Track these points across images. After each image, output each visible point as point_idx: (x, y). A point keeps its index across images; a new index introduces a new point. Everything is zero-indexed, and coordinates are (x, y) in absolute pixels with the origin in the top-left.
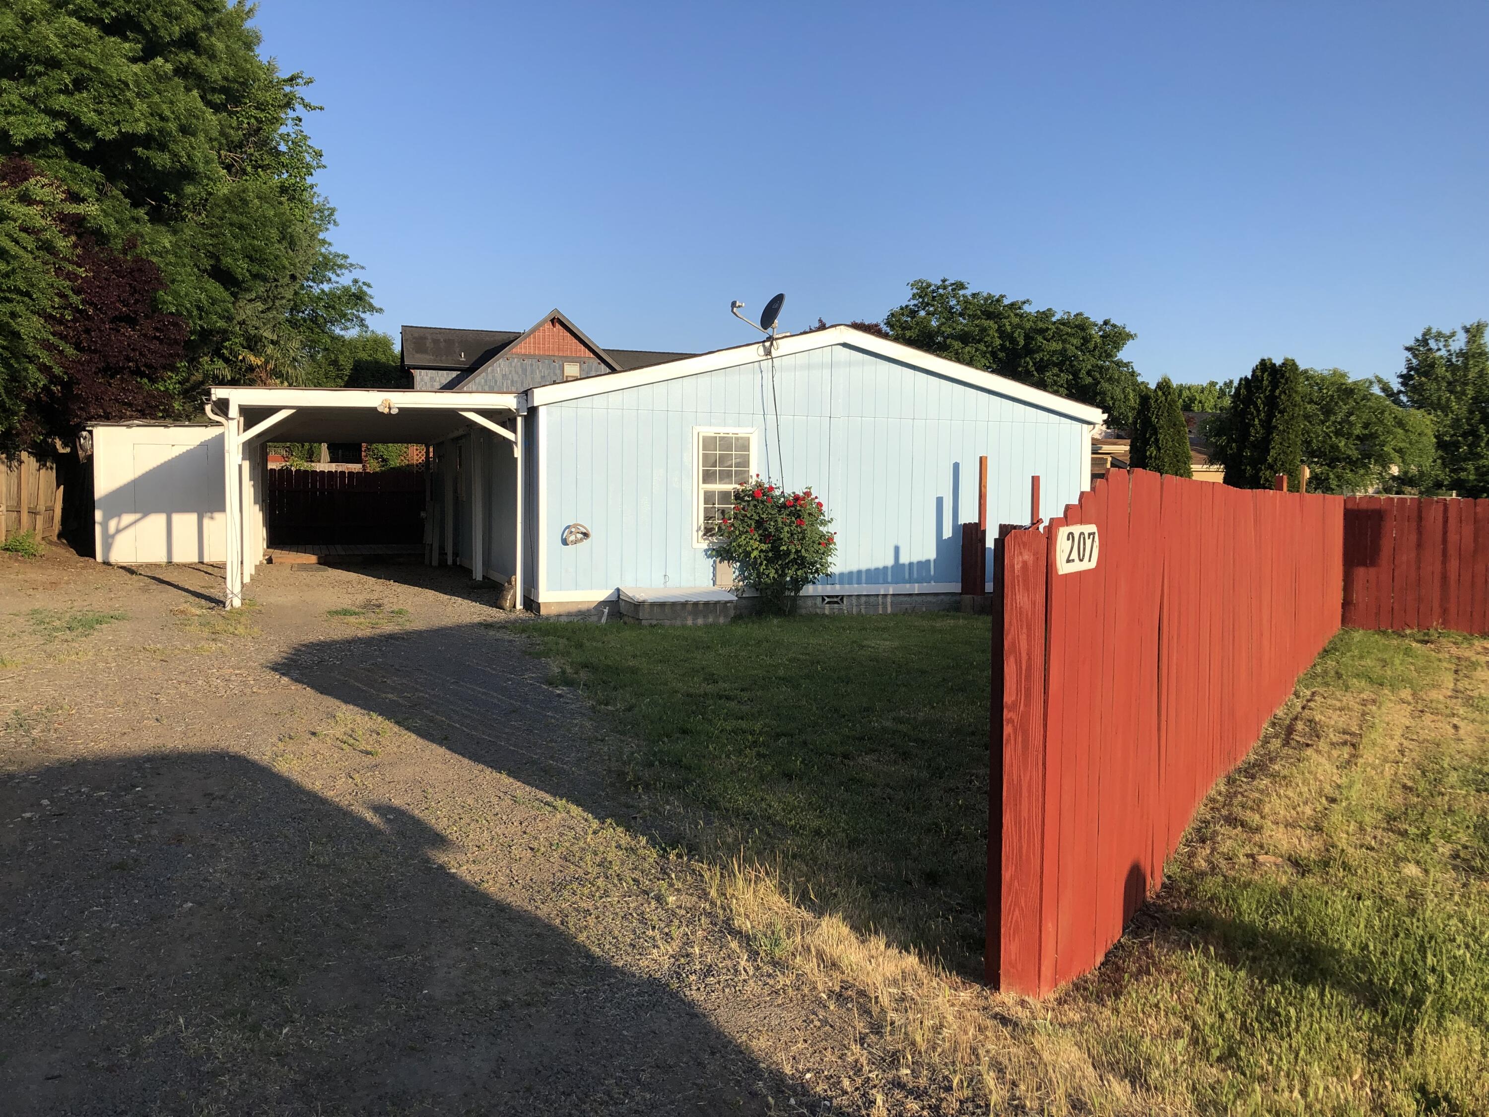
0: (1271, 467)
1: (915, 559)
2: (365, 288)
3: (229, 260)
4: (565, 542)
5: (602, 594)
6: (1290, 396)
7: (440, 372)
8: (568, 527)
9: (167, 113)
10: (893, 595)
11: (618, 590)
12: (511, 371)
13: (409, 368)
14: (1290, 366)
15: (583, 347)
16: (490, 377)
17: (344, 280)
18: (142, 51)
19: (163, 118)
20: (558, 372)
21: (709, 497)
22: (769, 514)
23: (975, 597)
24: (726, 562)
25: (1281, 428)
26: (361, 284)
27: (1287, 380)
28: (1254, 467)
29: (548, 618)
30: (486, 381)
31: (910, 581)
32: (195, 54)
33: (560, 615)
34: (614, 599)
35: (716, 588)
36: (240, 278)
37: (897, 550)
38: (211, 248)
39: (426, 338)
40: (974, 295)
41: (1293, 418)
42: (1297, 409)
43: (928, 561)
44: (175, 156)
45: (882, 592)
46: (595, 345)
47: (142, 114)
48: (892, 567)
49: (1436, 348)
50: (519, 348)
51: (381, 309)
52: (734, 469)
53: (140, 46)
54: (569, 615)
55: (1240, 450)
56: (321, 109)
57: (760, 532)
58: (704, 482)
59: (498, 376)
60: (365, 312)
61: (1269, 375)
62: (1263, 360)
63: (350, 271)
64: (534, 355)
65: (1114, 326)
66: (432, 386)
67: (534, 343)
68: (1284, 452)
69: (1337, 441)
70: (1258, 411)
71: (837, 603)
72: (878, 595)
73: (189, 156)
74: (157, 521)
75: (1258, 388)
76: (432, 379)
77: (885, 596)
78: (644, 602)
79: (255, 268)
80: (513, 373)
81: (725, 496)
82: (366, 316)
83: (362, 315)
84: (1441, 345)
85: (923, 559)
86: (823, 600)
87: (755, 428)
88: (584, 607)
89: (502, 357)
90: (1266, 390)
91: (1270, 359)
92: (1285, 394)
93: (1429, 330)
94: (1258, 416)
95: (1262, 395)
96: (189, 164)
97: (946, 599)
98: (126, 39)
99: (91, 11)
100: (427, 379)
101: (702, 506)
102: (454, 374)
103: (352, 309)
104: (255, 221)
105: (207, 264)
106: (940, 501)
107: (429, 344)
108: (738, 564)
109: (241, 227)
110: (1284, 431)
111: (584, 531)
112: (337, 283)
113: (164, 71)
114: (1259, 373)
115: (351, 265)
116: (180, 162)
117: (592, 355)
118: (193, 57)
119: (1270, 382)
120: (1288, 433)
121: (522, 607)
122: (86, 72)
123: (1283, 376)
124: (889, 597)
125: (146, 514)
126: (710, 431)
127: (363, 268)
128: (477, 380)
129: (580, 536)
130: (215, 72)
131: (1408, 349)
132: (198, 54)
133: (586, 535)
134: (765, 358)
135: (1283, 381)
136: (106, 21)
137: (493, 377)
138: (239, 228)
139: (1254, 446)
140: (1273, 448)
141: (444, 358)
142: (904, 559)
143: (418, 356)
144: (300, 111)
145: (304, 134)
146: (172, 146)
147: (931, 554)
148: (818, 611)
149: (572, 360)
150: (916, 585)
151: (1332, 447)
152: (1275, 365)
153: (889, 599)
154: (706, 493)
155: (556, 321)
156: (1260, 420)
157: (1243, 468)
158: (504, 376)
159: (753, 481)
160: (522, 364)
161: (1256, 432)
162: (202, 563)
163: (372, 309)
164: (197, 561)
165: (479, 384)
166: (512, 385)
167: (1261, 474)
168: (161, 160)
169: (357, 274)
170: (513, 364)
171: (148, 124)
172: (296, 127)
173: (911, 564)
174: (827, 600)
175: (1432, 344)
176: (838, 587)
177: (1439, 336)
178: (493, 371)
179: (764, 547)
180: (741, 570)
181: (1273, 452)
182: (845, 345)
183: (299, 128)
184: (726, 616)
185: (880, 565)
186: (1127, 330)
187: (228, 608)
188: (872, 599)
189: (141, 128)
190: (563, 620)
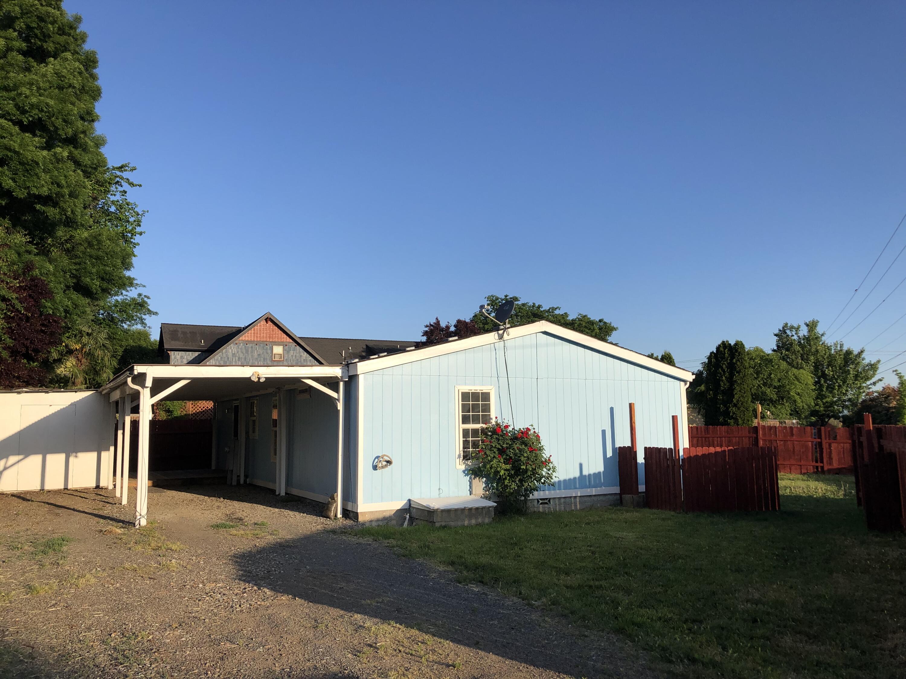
0: (735, 405)
1: (592, 472)
2: (146, 299)
3: (88, 280)
4: (375, 468)
5: (399, 504)
6: (742, 363)
7: (188, 353)
8: (378, 457)
9: (63, 182)
10: (580, 496)
11: (409, 500)
12: (238, 352)
13: (167, 350)
14: (739, 345)
15: (285, 336)
16: (224, 355)
17: (132, 293)
18: (45, 143)
19: (59, 185)
20: (269, 351)
21: (466, 433)
22: (507, 444)
23: (634, 496)
24: (477, 478)
25: (739, 382)
26: (143, 296)
27: (739, 353)
28: (725, 406)
29: (363, 524)
30: (221, 358)
31: (590, 486)
32: (73, 147)
33: (371, 521)
34: (407, 507)
35: (472, 497)
36: (95, 291)
37: (581, 465)
38: (74, 272)
39: (178, 331)
40: (524, 305)
41: (744, 376)
42: (747, 370)
43: (599, 473)
44: (64, 210)
45: (574, 495)
46: (294, 334)
47: (46, 182)
48: (579, 477)
49: (791, 334)
50: (244, 337)
51: (156, 313)
52: (481, 413)
53: (44, 140)
54: (378, 520)
55: (716, 395)
56: (140, 186)
57: (504, 457)
58: (464, 422)
59: (230, 355)
60: (145, 315)
61: (728, 350)
62: (723, 342)
63: (136, 288)
64: (254, 341)
65: (605, 323)
66: (182, 362)
67: (254, 333)
68: (743, 396)
69: (765, 390)
70: (724, 371)
71: (546, 503)
72: (571, 497)
73: (72, 211)
74: (35, 460)
75: (723, 358)
76: (182, 357)
77: (575, 497)
78: (438, 509)
79: (105, 285)
80: (240, 352)
81: (475, 432)
82: (146, 317)
83: (144, 317)
84: (794, 333)
85: (597, 472)
86: (538, 502)
87: (492, 387)
88: (387, 514)
89: (233, 343)
90: (727, 359)
91: (727, 341)
92: (739, 361)
93: (787, 324)
94: (724, 375)
95: (725, 362)
96: (72, 216)
97: (611, 498)
98: (35, 135)
99: (15, 116)
100: (178, 357)
101: (462, 439)
102: (197, 354)
103: (136, 312)
104: (107, 254)
105: (71, 282)
106: (604, 432)
107: (180, 335)
108: (484, 479)
109: (98, 258)
110: (741, 383)
111: (388, 459)
112: (127, 296)
113: (62, 156)
114: (722, 349)
115: (137, 284)
116: (65, 215)
117: (291, 341)
118: (73, 149)
119: (729, 355)
120: (744, 384)
121: (341, 516)
122: (9, 154)
123: (736, 351)
124: (578, 498)
125: (27, 456)
126: (466, 389)
127: (144, 286)
128: (216, 358)
129: (384, 463)
130: (86, 159)
131: (776, 335)
132: (76, 147)
133: (389, 462)
134: (499, 341)
135: (737, 354)
136: (25, 123)
137: (227, 355)
138: (96, 259)
139: (724, 393)
140: (736, 394)
141: (190, 344)
142: (585, 472)
143: (173, 342)
144: (126, 186)
145: (128, 201)
146: (62, 204)
147: (600, 468)
148: (536, 509)
149: (278, 344)
150: (594, 489)
151: (762, 393)
152: (730, 344)
153: (578, 500)
154: (464, 430)
155: (269, 319)
156: (726, 377)
157: (718, 406)
158: (234, 355)
159: (493, 422)
160: (245, 347)
161: (724, 385)
162: (67, 489)
163: (150, 312)
164: (62, 487)
165: (217, 360)
166: (239, 360)
167: (730, 409)
168: (51, 212)
169: (140, 290)
170: (240, 347)
171: (50, 190)
172: (123, 197)
173: (589, 475)
174: (541, 501)
175: (788, 332)
176: (547, 492)
177: (792, 328)
178: (226, 352)
179: (508, 467)
180: (486, 483)
181: (736, 397)
182: (545, 333)
183: (125, 197)
184: (489, 517)
185: (572, 476)
186: (612, 325)
187: (138, 527)
188: (567, 500)
189: (45, 191)
190: (374, 524)
